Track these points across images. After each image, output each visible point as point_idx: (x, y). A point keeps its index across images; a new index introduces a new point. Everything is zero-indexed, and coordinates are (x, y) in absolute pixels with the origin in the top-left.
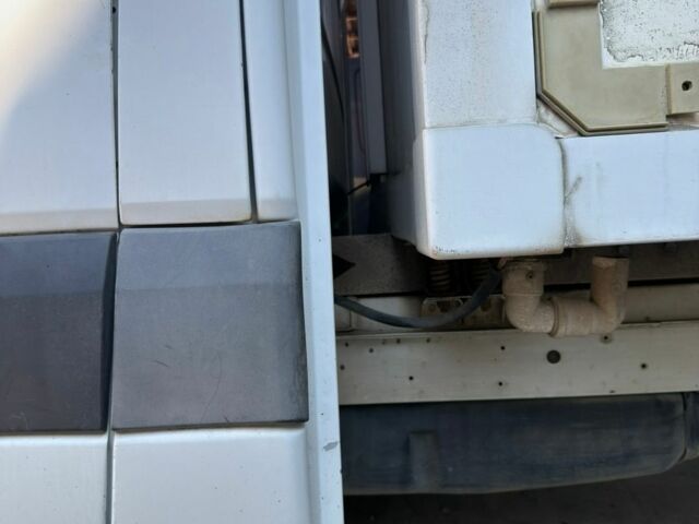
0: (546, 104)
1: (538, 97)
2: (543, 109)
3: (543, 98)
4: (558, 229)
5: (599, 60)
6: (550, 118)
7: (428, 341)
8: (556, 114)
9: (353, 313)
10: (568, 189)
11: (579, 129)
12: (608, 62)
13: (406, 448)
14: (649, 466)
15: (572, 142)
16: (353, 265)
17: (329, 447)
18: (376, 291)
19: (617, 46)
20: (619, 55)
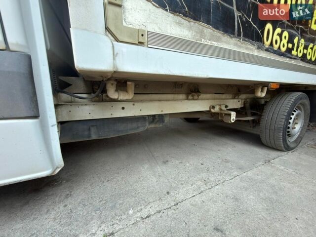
0: (108, 31)
1: (106, 28)
2: (108, 33)
3: (107, 29)
4: (112, 65)
5: (122, 23)
6: (110, 35)
7: (94, 105)
8: (111, 34)
9: (72, 97)
10: (115, 55)
11: (117, 40)
12: (124, 24)
13: (89, 130)
14: (141, 129)
15: (115, 43)
16: (71, 85)
17: (53, 126)
18: (79, 92)
19: (126, 21)
20: (128, 23)
